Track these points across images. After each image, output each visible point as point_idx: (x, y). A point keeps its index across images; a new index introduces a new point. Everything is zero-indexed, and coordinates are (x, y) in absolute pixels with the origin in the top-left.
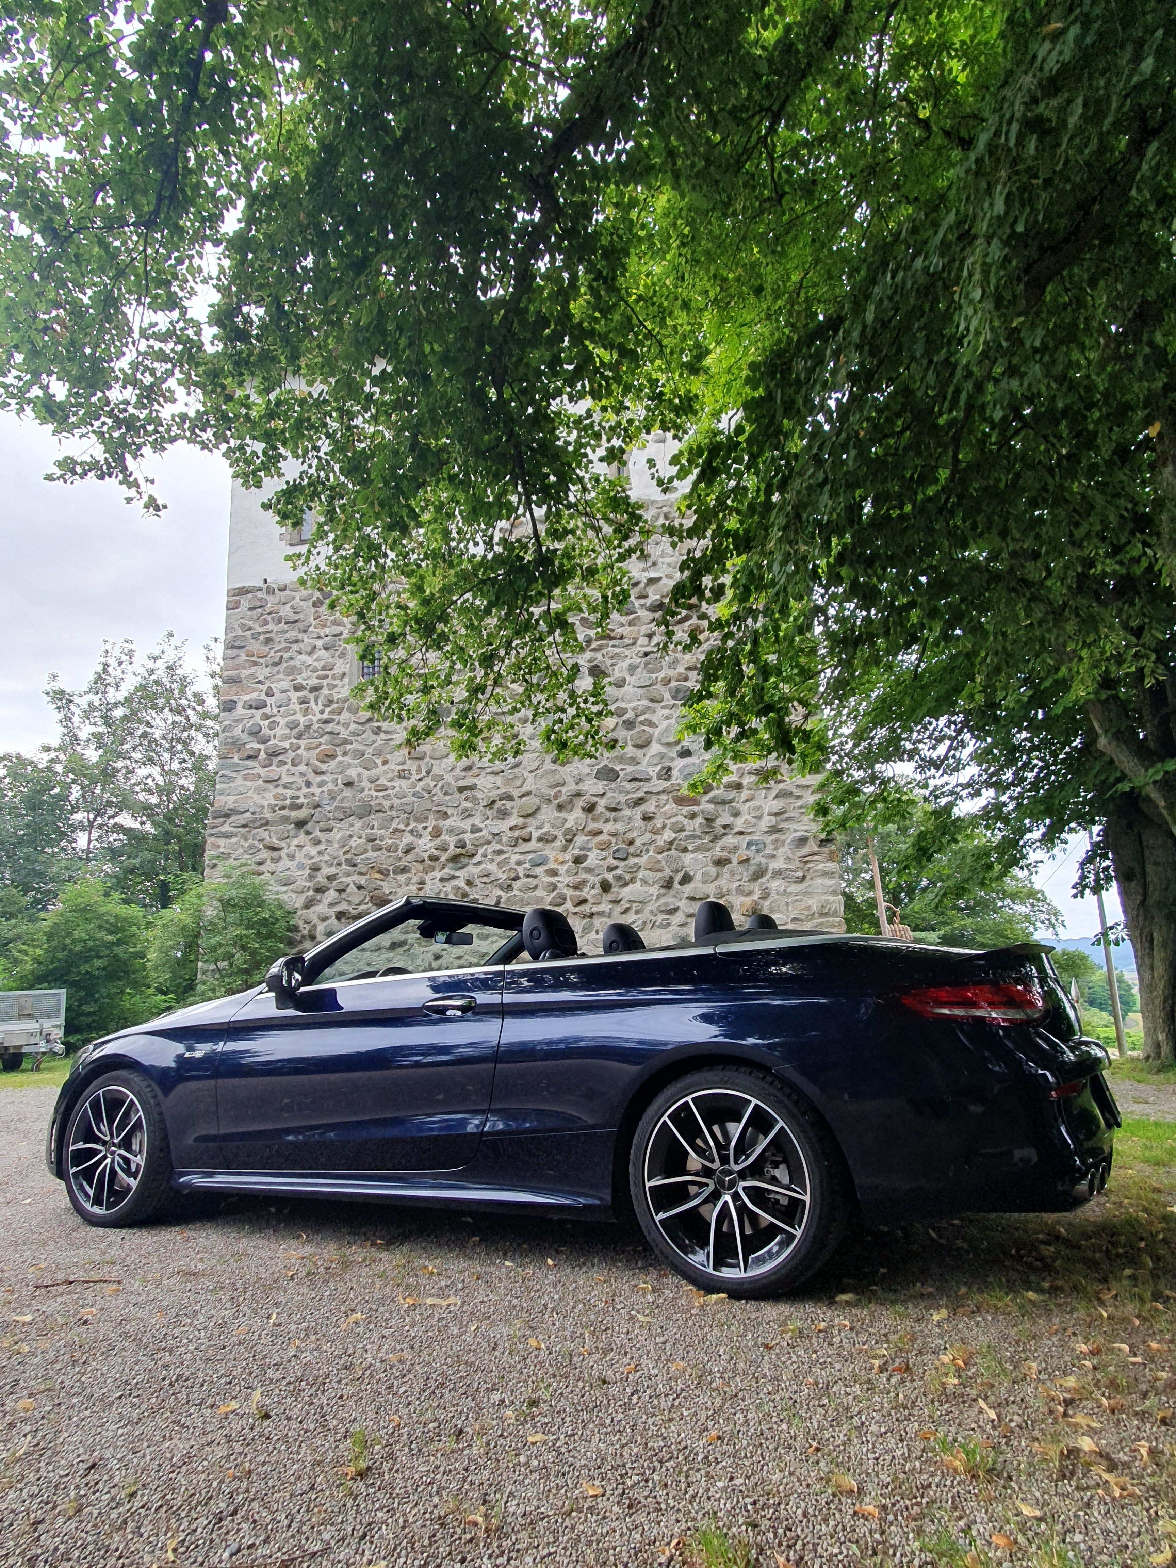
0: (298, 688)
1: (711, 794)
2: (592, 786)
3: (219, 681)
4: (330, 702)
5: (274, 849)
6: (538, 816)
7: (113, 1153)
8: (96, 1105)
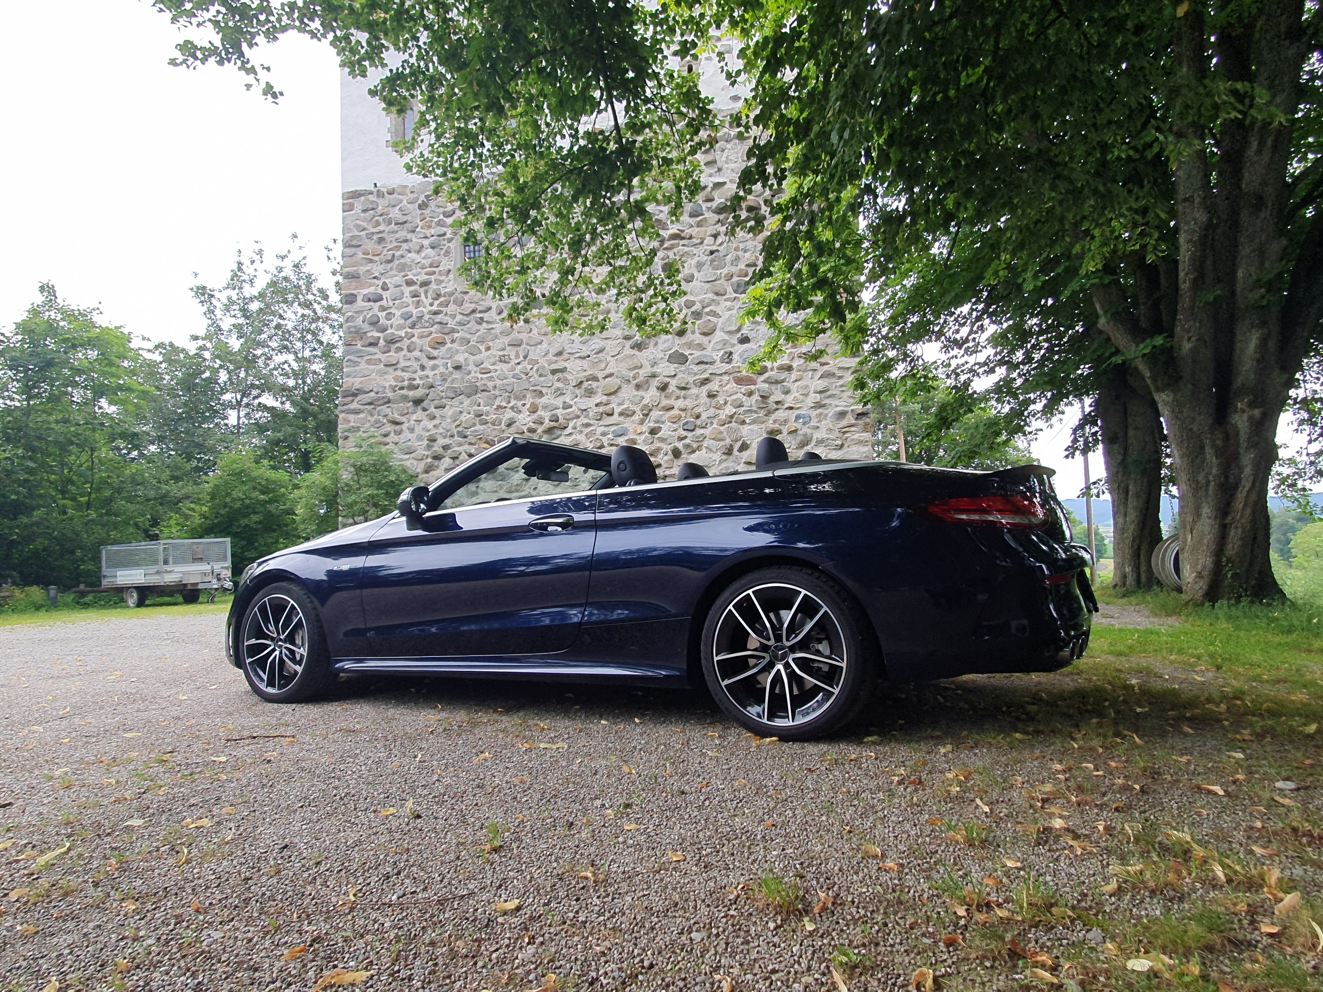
0: (410, 283)
1: (766, 375)
2: (665, 369)
3: (339, 278)
4: (439, 296)
5: (397, 423)
6: (619, 394)
7: (280, 646)
8: (263, 609)
